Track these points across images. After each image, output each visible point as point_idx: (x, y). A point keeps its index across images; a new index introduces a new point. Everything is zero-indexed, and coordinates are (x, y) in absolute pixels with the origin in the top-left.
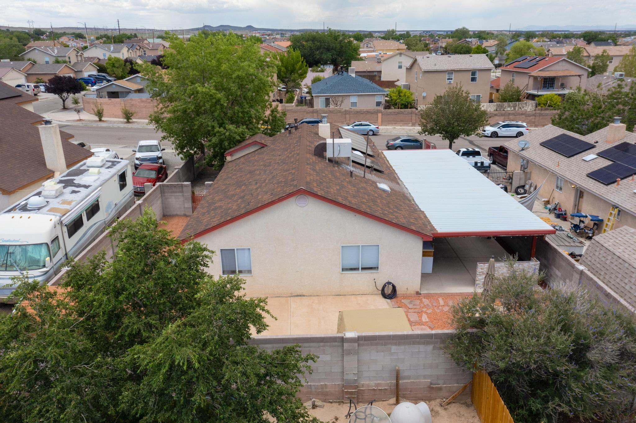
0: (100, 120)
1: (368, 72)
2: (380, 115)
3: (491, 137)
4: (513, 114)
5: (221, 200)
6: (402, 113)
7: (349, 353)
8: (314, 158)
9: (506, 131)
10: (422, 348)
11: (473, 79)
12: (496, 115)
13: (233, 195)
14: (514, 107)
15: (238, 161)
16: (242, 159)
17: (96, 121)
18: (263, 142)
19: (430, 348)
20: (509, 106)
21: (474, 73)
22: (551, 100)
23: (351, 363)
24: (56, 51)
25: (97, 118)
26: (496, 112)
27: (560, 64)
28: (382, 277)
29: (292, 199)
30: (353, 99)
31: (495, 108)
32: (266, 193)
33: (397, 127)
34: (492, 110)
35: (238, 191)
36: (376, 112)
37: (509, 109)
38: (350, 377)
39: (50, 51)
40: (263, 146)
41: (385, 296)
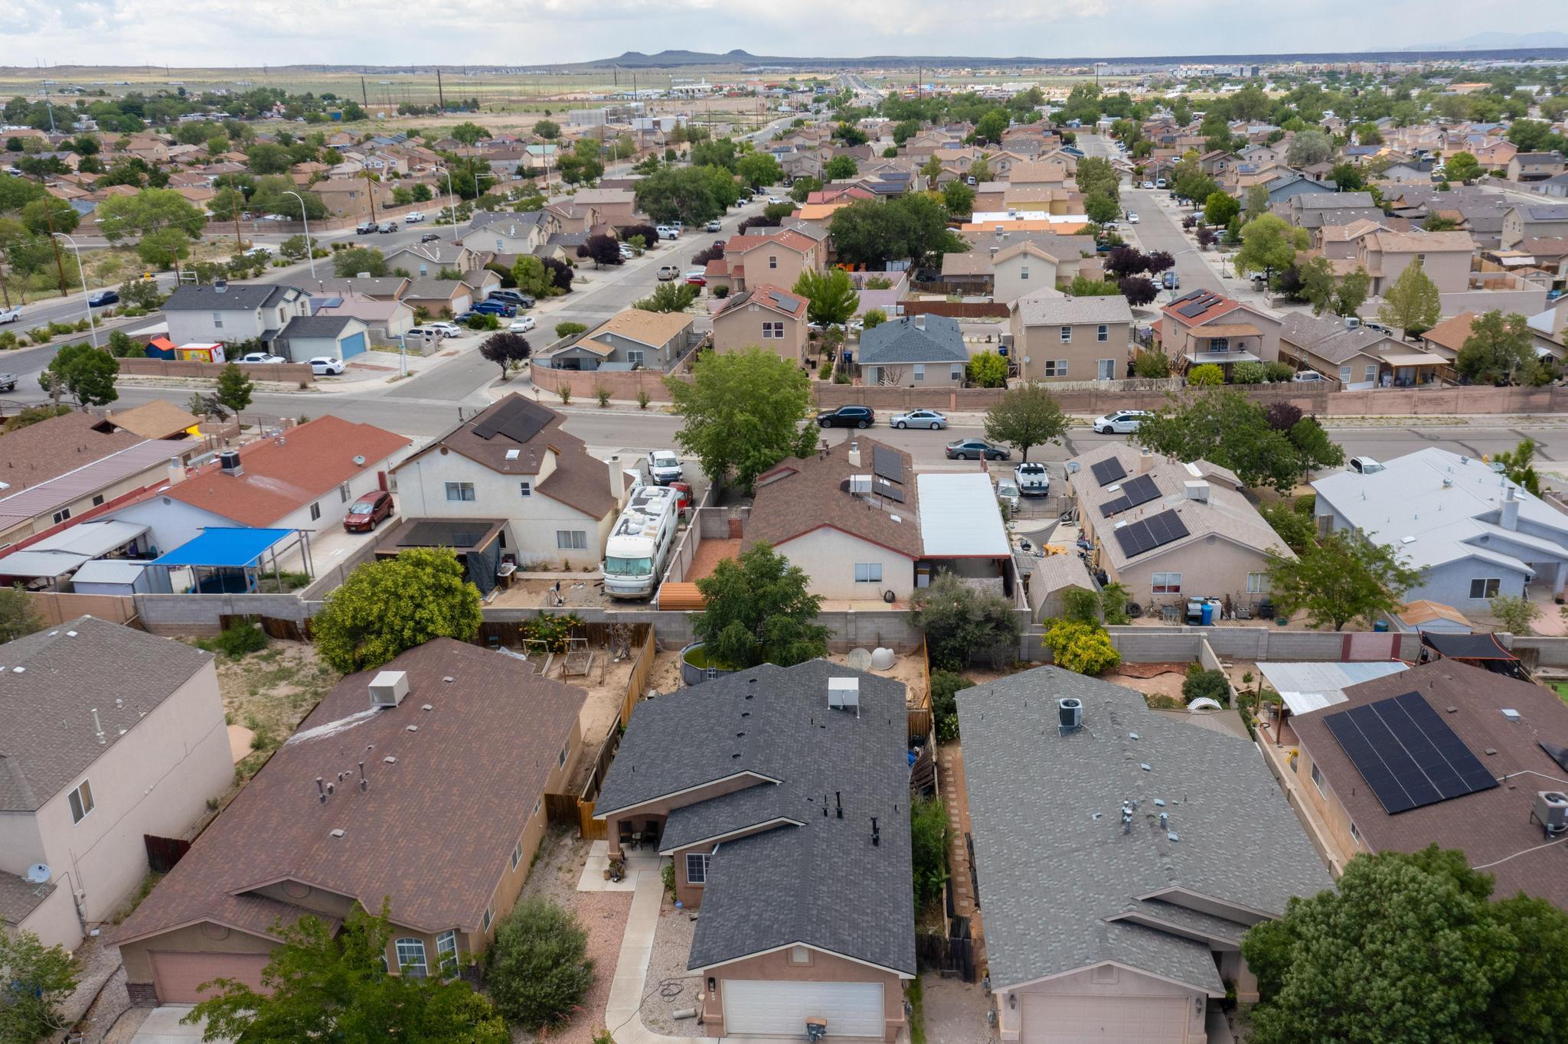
0: (566, 403)
1: (973, 276)
2: (953, 396)
3: (1103, 433)
4: (1149, 396)
5: (764, 528)
6: (985, 393)
7: (850, 621)
8: (840, 493)
9: (1125, 425)
10: (893, 620)
11: (1102, 337)
12: (1123, 397)
13: (775, 524)
14: (1151, 386)
15: (771, 487)
16: (775, 485)
17: (559, 404)
18: (795, 467)
19: (897, 620)
20: (1142, 385)
21: (1102, 328)
22: (1207, 375)
23: (851, 627)
24: (438, 254)
25: (561, 400)
26: (1124, 393)
27: (1236, 315)
28: (884, 587)
29: (819, 531)
30: (919, 369)
31: (1121, 387)
32: (801, 524)
33: (976, 414)
34: (1117, 390)
35: (778, 520)
36: (948, 393)
37: (1142, 388)
38: (852, 637)
39: (429, 256)
40: (795, 472)
41: (886, 601)
